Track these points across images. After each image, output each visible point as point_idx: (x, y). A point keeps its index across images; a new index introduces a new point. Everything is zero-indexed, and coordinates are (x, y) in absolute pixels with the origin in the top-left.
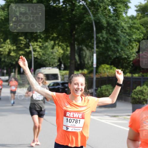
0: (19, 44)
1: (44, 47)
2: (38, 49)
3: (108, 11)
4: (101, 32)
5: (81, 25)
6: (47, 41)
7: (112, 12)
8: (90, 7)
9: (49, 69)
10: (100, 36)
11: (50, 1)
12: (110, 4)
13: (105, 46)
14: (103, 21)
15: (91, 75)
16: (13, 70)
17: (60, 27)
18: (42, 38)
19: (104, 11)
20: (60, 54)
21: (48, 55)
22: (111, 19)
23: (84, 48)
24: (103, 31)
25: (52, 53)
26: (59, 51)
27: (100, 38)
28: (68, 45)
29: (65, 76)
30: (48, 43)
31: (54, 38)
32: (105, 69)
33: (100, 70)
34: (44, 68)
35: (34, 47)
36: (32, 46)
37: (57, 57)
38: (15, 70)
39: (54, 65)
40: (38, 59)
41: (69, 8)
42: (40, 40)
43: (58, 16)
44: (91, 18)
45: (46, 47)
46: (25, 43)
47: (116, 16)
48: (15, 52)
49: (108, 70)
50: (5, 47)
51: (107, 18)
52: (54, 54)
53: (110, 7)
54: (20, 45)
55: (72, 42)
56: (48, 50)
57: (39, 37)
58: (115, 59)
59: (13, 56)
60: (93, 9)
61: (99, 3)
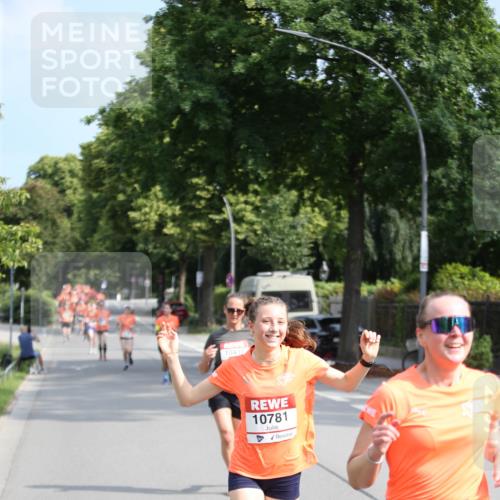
0: (191, 200)
1: (266, 208)
2: (250, 216)
3: (467, 98)
4: (445, 164)
5: (381, 142)
6: (277, 192)
7: (478, 101)
8: (409, 86)
9: (284, 277)
10: (440, 176)
11: (286, 69)
12: (473, 77)
13: (455, 206)
14: (449, 131)
15: (413, 296)
16: (173, 280)
17: (317, 147)
18: (260, 180)
19: (454, 100)
20: (319, 229)
21: (281, 232)
22: (475, 123)
23: (393, 212)
24: (450, 161)
25: (293, 227)
26: (313, 221)
27: (440, 182)
28: (342, 202)
29: (332, 299)
30: (282, 196)
31: (300, 180)
32: (456, 279)
33: (442, 281)
34: (269, 273)
35: (238, 207)
36: (231, 204)
37: (309, 241)
38: (178, 278)
39: (299, 266)
40: (251, 245)
41: (345, 91)
42: (256, 187)
43: (310, 115)
44: (413, 121)
45: (275, 207)
46: (209, 196)
47: (489, 117)
48: (177, 223)
49: (466, 282)
50: (147, 210)
51: (461, 120)
52: (300, 230)
53: (470, 89)
54: (194, 203)
55: (355, 193)
56: (281, 218)
57: (252, 177)
58: (486, 246)
59: (171, 236)
60: (418, 94)
61: (436, 75)
